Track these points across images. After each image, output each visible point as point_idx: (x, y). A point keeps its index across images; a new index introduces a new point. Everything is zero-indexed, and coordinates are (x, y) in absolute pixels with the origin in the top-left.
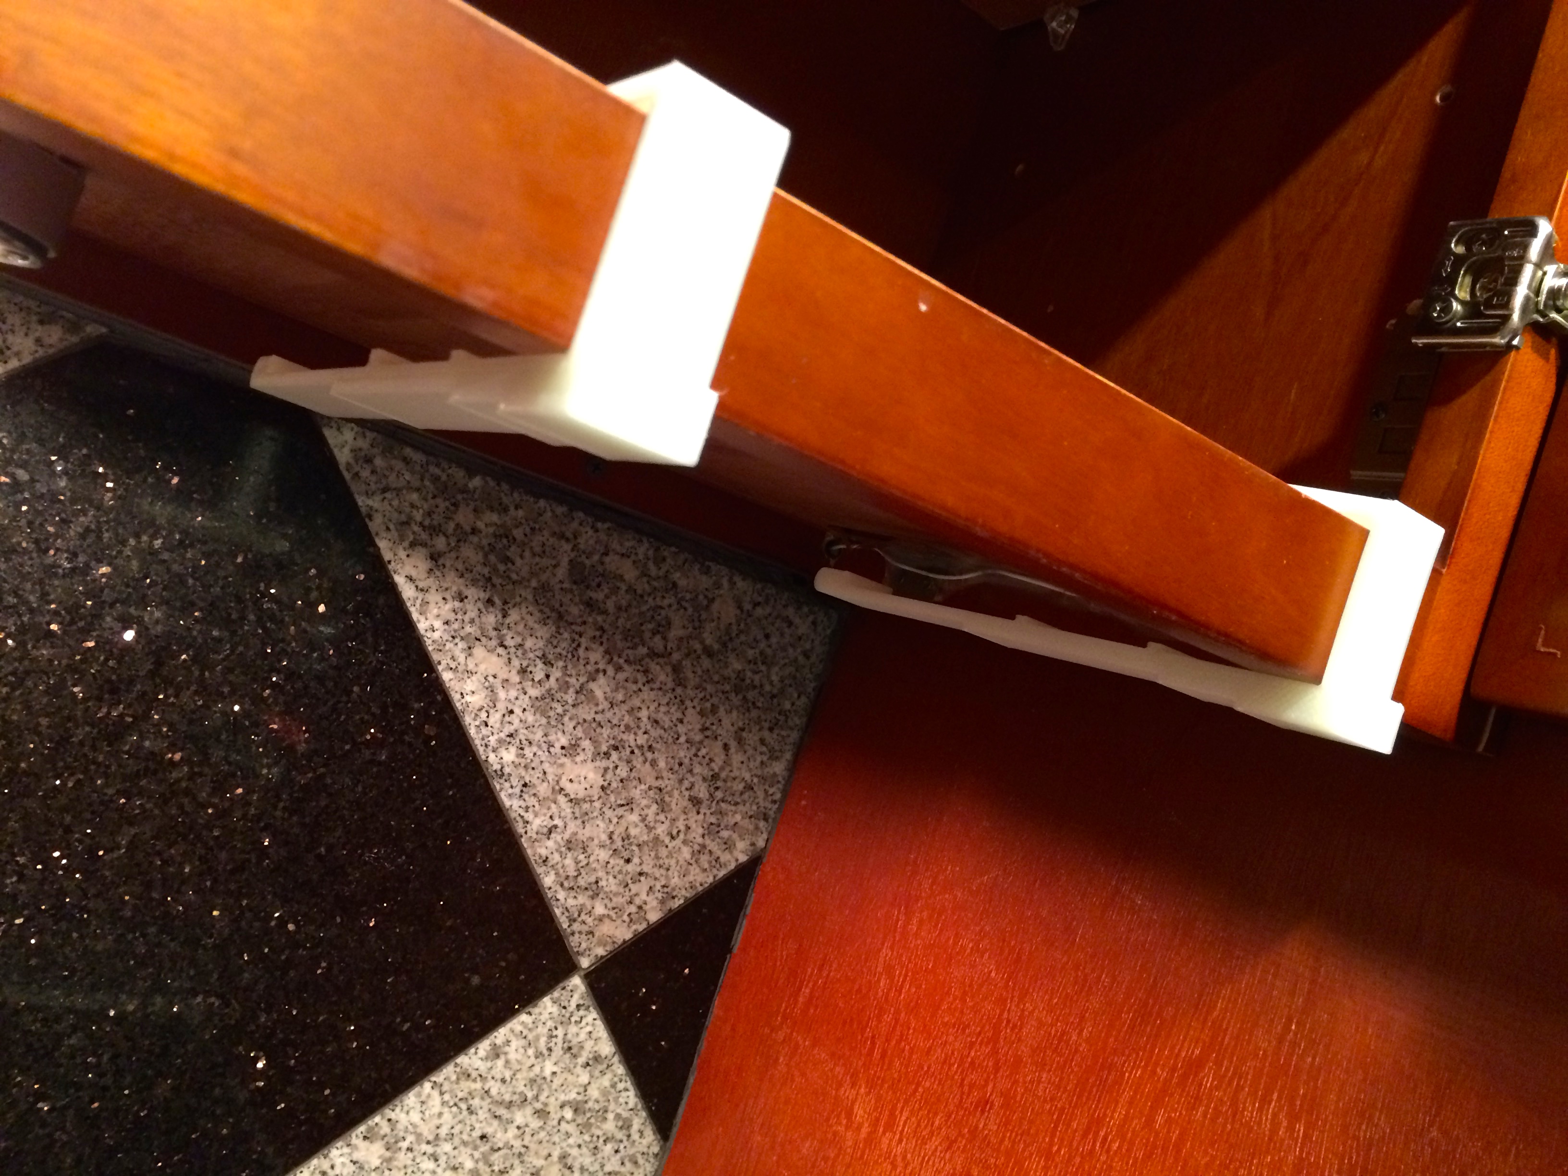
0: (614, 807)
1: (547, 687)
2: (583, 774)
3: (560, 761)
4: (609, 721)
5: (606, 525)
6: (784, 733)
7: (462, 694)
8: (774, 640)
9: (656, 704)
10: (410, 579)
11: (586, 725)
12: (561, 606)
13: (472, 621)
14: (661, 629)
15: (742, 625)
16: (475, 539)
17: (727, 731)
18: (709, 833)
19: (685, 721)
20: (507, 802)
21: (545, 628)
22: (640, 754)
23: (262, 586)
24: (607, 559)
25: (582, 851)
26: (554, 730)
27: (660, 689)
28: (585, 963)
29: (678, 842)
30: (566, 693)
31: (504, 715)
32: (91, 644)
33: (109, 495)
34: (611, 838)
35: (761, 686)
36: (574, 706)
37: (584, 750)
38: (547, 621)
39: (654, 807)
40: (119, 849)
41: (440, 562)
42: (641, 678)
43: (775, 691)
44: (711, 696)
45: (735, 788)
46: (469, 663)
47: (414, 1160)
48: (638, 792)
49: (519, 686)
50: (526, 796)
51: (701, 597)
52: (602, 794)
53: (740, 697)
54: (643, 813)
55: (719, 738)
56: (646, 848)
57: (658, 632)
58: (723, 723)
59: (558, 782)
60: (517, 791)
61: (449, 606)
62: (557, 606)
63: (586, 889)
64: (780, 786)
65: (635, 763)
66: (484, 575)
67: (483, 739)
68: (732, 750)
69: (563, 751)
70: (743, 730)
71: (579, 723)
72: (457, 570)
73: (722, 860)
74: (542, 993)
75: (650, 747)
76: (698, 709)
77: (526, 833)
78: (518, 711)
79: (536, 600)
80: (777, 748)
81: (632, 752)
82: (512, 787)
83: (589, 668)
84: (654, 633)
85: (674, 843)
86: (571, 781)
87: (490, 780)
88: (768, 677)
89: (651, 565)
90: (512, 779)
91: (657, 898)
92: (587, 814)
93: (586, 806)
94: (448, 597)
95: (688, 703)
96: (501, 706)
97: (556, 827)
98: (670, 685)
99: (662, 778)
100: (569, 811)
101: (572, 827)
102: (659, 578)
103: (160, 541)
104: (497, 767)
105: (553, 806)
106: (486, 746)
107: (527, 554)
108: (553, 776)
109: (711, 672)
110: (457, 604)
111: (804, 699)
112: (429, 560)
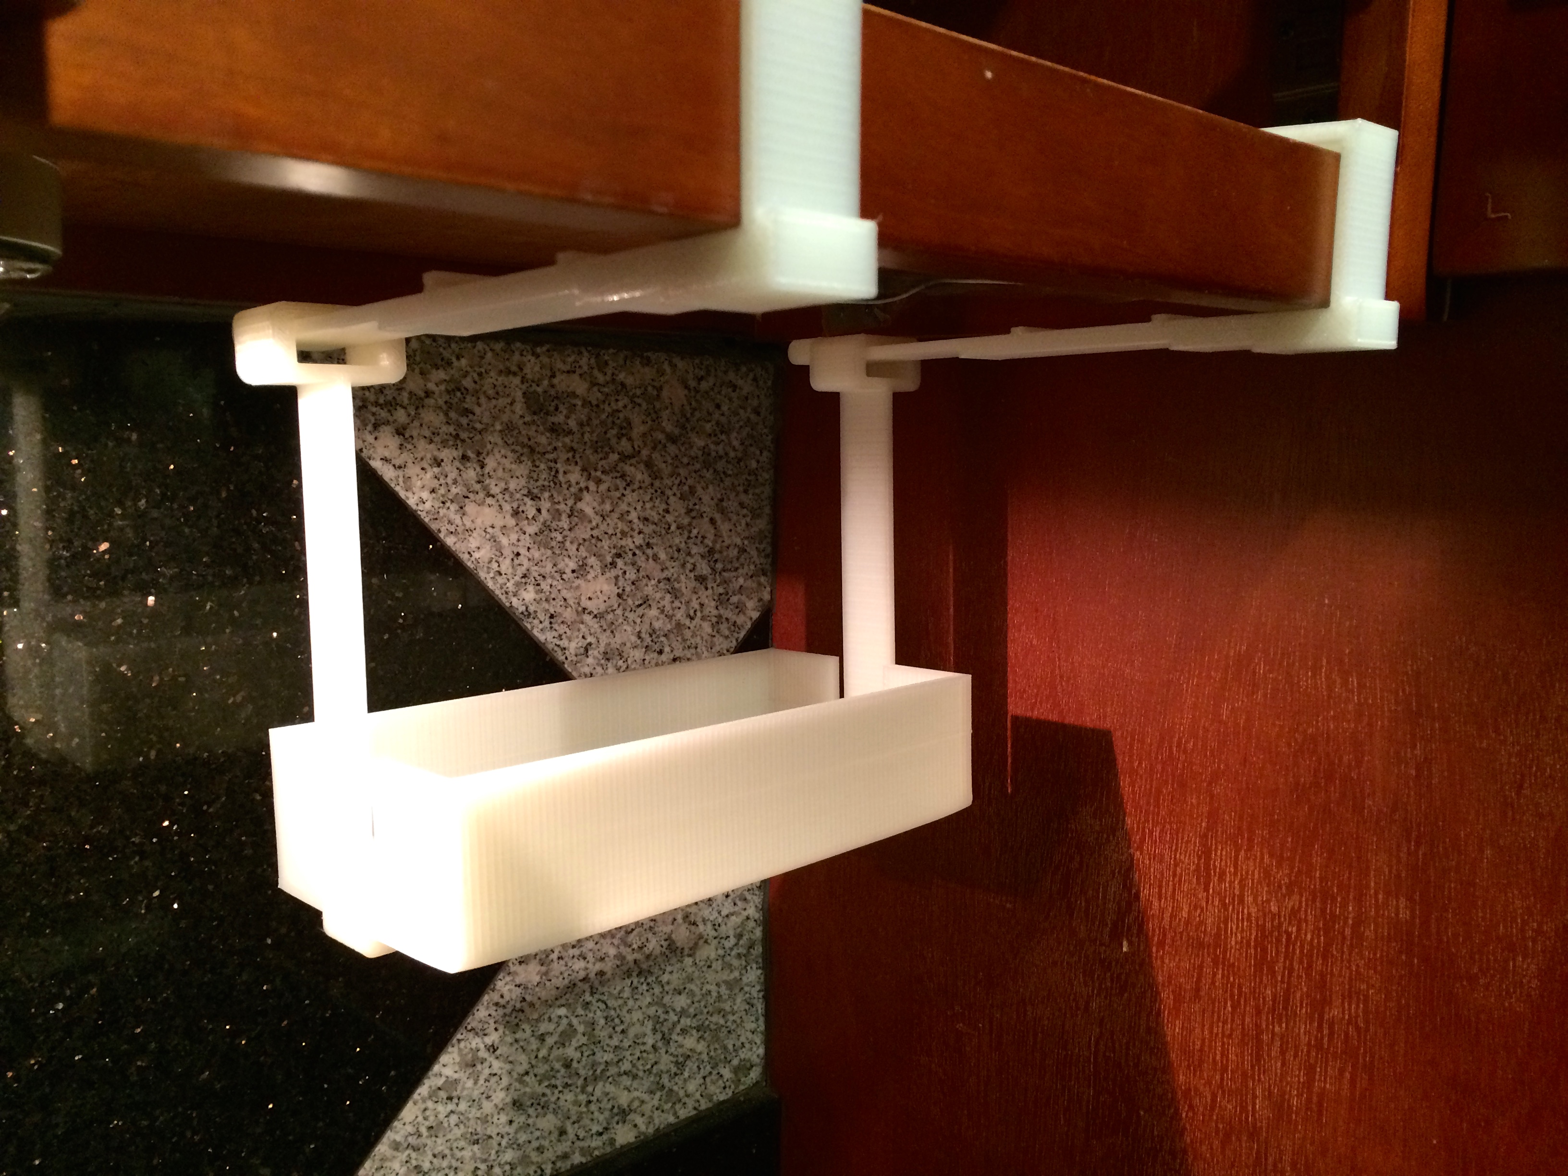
0: (634, 609)
1: (542, 520)
2: (598, 589)
3: (574, 585)
4: (606, 533)
5: (545, 349)
6: (757, 491)
7: (469, 553)
8: (725, 408)
9: (641, 503)
10: (385, 460)
11: (587, 543)
12: (529, 439)
13: (455, 482)
14: (624, 431)
15: (693, 403)
16: (431, 401)
17: (709, 506)
18: (721, 603)
19: (671, 510)
20: (541, 637)
21: (522, 466)
22: (641, 554)
23: (254, 512)
24: (555, 381)
25: (618, 658)
26: (561, 557)
27: (640, 488)
29: (697, 620)
30: (559, 520)
31: (513, 560)
32: (119, 621)
33: (79, 471)
34: (640, 638)
35: (726, 454)
36: (570, 530)
37: (592, 567)
38: (522, 458)
39: (668, 596)
40: (218, 797)
41: (407, 436)
42: (621, 484)
43: (740, 455)
44: (686, 479)
45: (731, 556)
46: (465, 522)
47: (566, 966)
48: (650, 588)
49: (517, 529)
50: (555, 626)
51: (650, 388)
52: (621, 601)
53: (711, 471)
54: (660, 605)
55: (704, 515)
56: (672, 636)
57: (623, 435)
58: (703, 500)
59: (579, 603)
60: (546, 623)
61: (429, 475)
62: (526, 441)
64: (769, 540)
65: (639, 563)
66: (451, 434)
67: (502, 588)
68: (719, 522)
69: (575, 575)
70: (722, 500)
71: (580, 544)
72: (425, 437)
73: (739, 622)
75: (648, 545)
76: (679, 495)
77: (566, 658)
78: (523, 551)
79: (506, 442)
80: (755, 507)
81: (634, 554)
82: (541, 622)
83: (572, 490)
84: (619, 437)
85: (694, 622)
86: (590, 599)
87: (520, 622)
88: (730, 444)
89: (596, 372)
90: (539, 616)
92: (613, 623)
93: (610, 617)
94: (426, 466)
95: (669, 492)
96: (507, 552)
97: (590, 644)
98: (648, 480)
99: (667, 568)
100: (596, 626)
101: (604, 639)
102: (608, 383)
103: (143, 501)
104: (522, 609)
105: (582, 626)
106: (507, 593)
107: (483, 400)
108: (573, 600)
109: (680, 457)
110: (436, 470)
111: (766, 454)
112: (397, 436)
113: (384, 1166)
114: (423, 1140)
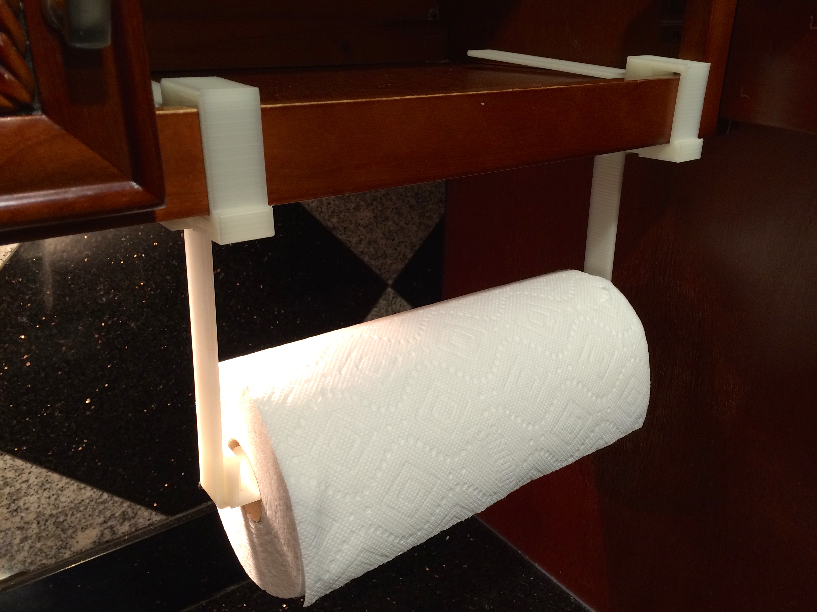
0: (381, 222)
2: (365, 215)
3: (354, 214)
11: (359, 196)
18: (421, 217)
20: (340, 237)
22: (384, 198)
25: (375, 243)
26: (348, 203)
28: (390, 282)
29: (410, 225)
31: (327, 206)
32: (171, 244)
34: (384, 234)
37: (362, 206)
39: (397, 216)
45: (426, 195)
48: (388, 213)
50: (347, 232)
52: (375, 219)
54: (393, 220)
56: (399, 232)
59: (357, 222)
60: (343, 232)
63: (381, 256)
64: (444, 187)
65: (383, 202)
67: (323, 218)
69: (355, 210)
71: (356, 197)
73: (429, 224)
74: (379, 299)
75: (387, 194)
77: (352, 245)
78: (332, 202)
81: (381, 199)
87: (331, 232)
90: (339, 228)
91: (409, 249)
92: (372, 229)
93: (370, 227)
97: (362, 239)
99: (396, 203)
100: (365, 231)
101: (368, 236)
104: (332, 226)
105: (358, 232)
106: (325, 220)
108: (354, 221)
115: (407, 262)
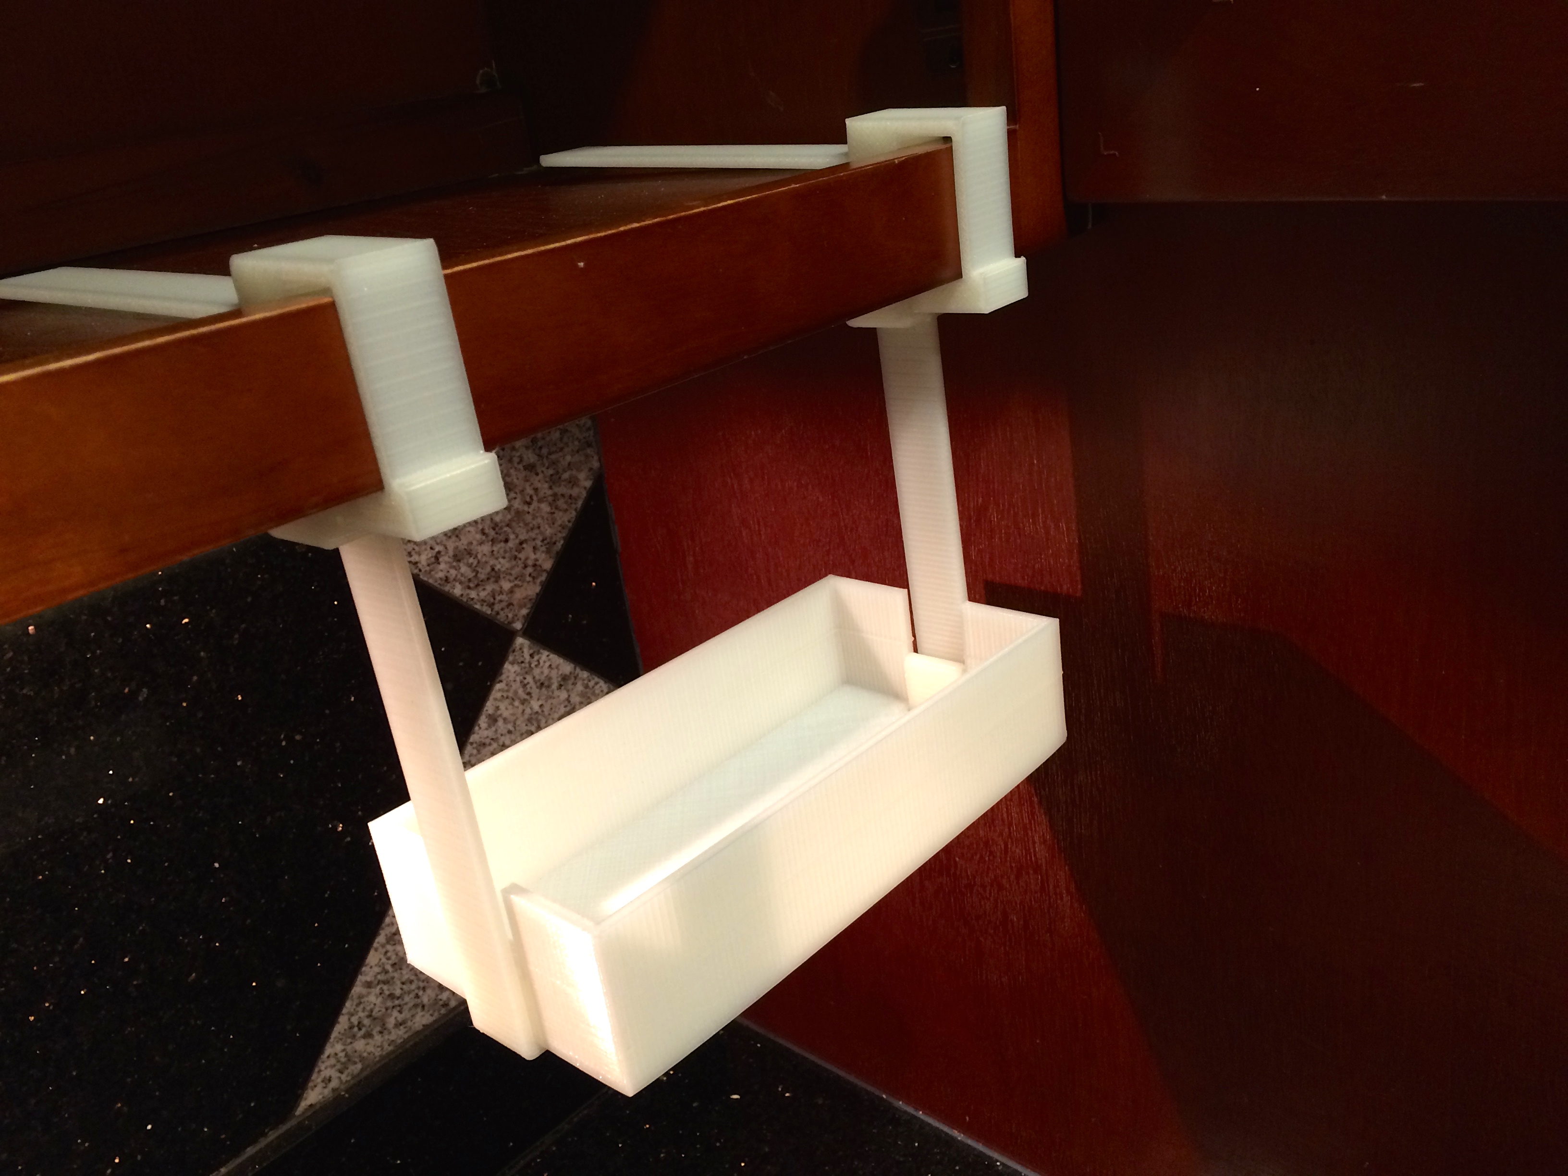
18: (554, 483)
25: (468, 556)
28: (518, 626)
29: (535, 504)
34: (483, 532)
40: (141, 769)
56: (514, 524)
63: (488, 579)
73: (574, 495)
74: (502, 664)
77: (420, 570)
91: (543, 552)
101: (451, 545)
113: (362, 1000)
114: (391, 974)
115: (543, 577)
